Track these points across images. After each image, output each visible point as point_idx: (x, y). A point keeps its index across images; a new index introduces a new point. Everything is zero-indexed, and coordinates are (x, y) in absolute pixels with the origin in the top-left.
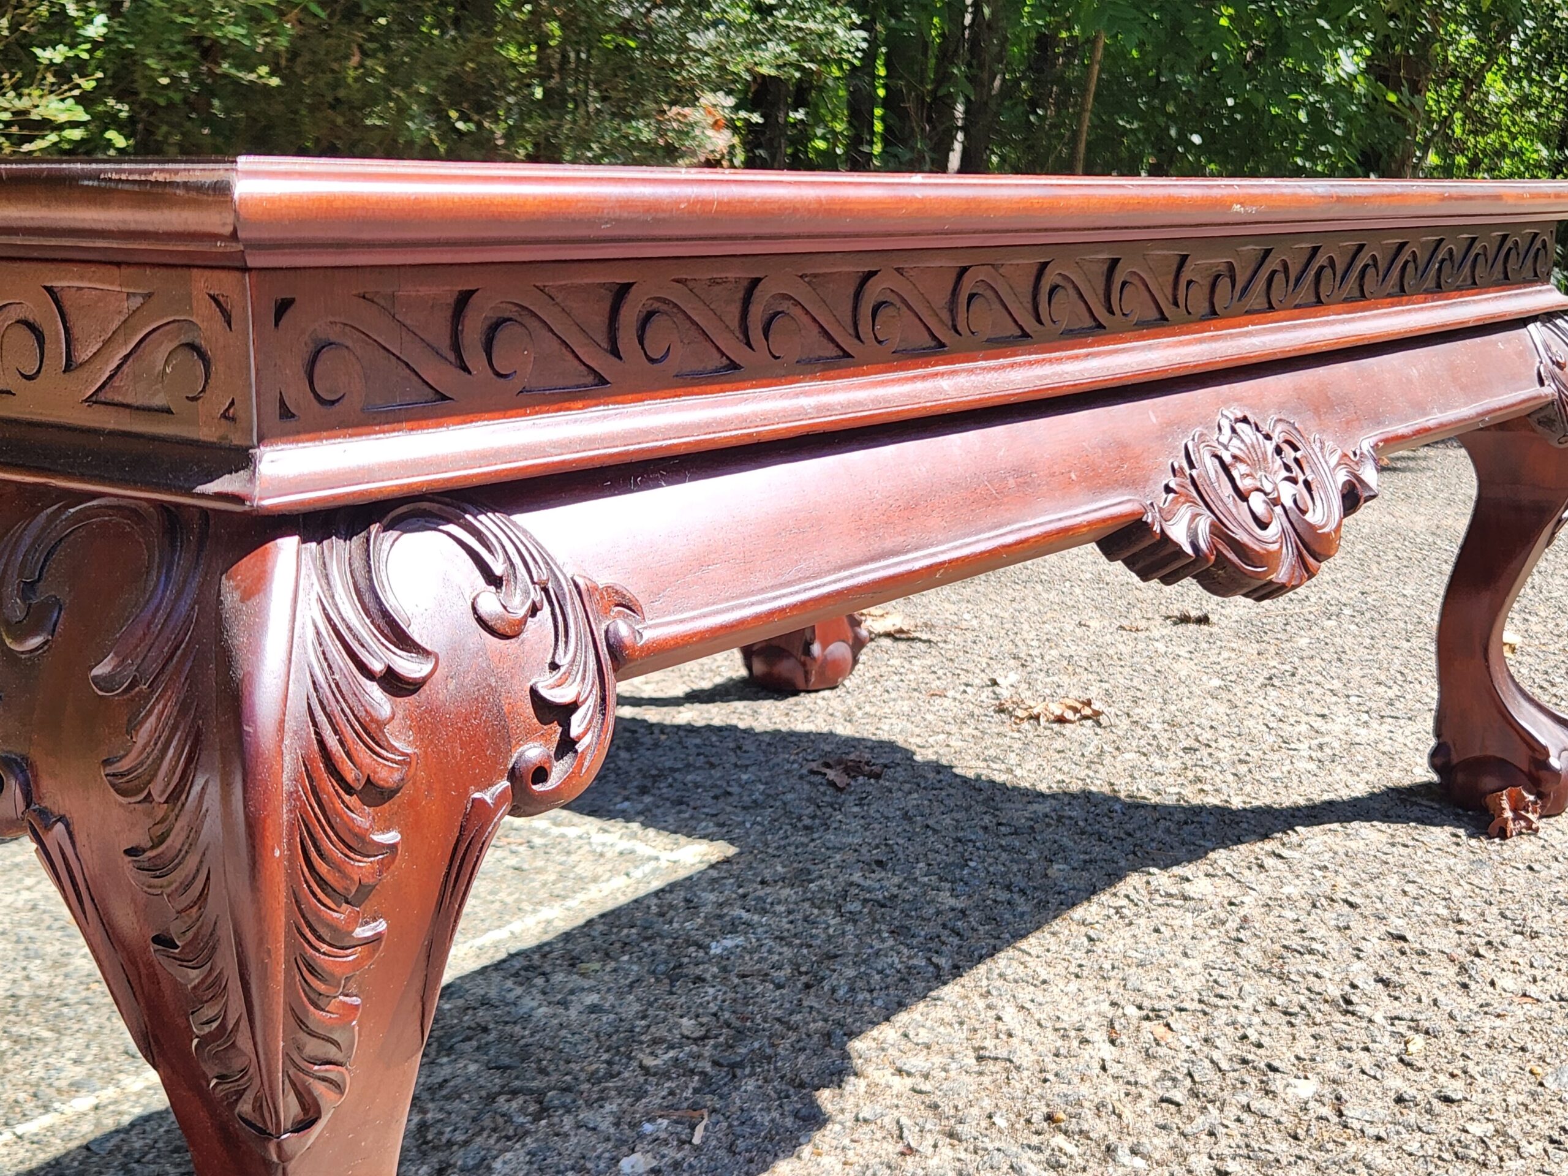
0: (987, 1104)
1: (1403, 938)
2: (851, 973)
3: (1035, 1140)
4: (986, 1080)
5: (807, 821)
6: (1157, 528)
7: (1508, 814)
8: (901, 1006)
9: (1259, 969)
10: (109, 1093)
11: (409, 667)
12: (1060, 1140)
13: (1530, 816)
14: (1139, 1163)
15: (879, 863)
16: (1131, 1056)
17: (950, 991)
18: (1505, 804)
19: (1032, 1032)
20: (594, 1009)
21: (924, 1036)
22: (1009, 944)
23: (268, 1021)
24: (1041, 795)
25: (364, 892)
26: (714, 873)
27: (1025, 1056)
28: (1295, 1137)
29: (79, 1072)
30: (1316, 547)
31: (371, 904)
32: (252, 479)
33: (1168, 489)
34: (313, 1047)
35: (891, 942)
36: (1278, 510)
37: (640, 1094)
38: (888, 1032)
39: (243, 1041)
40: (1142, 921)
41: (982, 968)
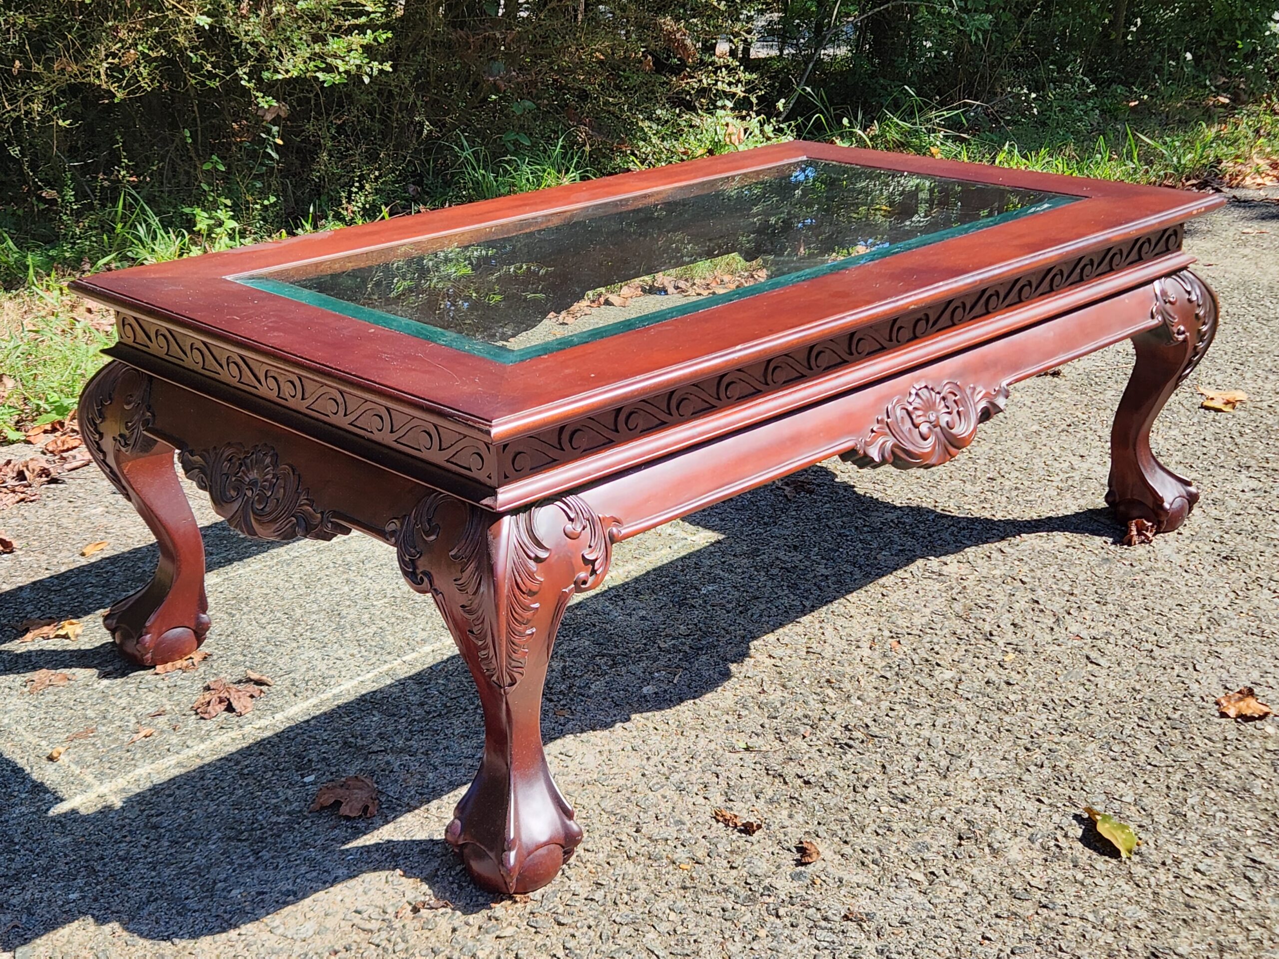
0: (804, 673)
1: (1037, 602)
2: (763, 607)
3: (819, 690)
4: (807, 662)
5: (766, 520)
6: (861, 452)
7: (1134, 533)
8: (781, 625)
9: (959, 616)
10: (438, 645)
11: (543, 554)
12: (829, 691)
13: (1148, 534)
14: (859, 703)
15: (795, 548)
16: (877, 654)
17: (806, 619)
18: (1134, 528)
19: (836, 641)
20: (643, 618)
21: (787, 640)
22: (843, 596)
23: (501, 658)
24: (895, 507)
25: (528, 621)
26: (712, 548)
27: (828, 652)
28: (932, 696)
29: (424, 635)
30: (956, 444)
31: (531, 624)
32: (496, 500)
33: (872, 431)
34: (514, 664)
35: (787, 592)
36: (938, 429)
37: (656, 659)
38: (771, 638)
39: (494, 661)
40: (912, 587)
41: (825, 608)
